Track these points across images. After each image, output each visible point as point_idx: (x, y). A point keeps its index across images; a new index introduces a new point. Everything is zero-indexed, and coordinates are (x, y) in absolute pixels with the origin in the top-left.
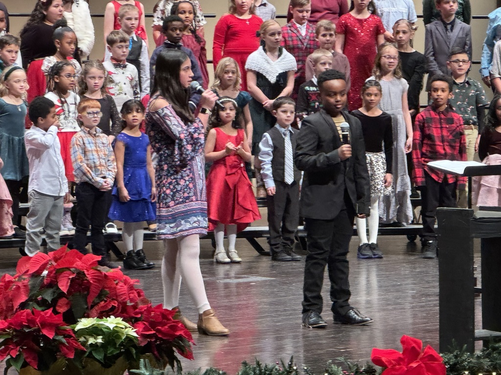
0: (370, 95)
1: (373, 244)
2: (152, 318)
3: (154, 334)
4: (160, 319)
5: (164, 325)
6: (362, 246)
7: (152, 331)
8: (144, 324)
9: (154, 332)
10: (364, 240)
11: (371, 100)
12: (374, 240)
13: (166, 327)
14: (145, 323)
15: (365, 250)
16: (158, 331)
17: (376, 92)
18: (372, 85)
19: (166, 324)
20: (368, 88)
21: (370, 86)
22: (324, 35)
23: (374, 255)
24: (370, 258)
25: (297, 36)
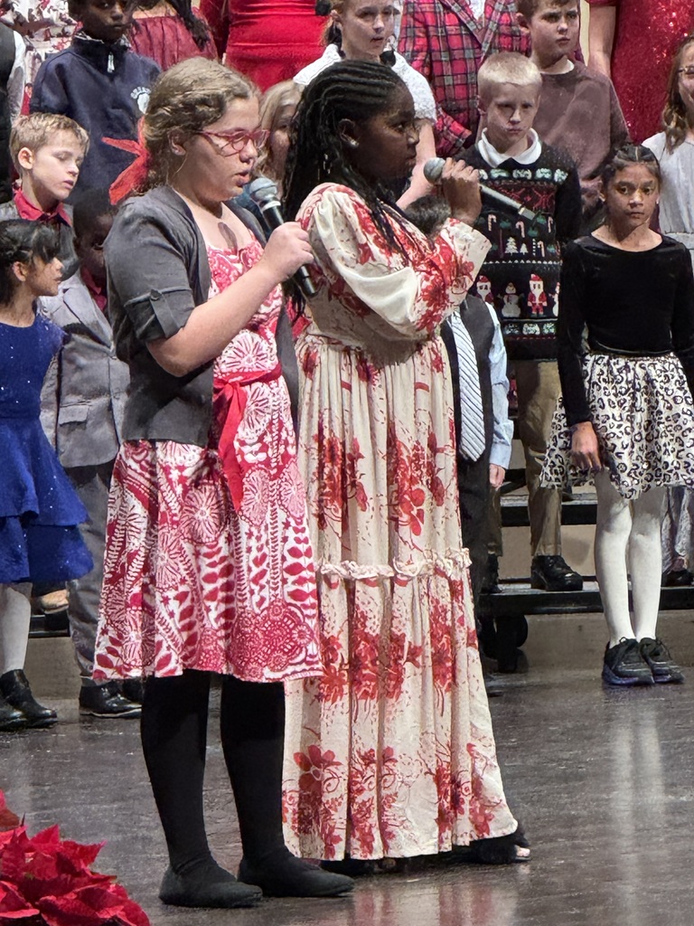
0: (628, 188)
1: (646, 641)
2: (27, 868)
3: (33, 917)
4: (52, 874)
5: (63, 889)
6: (616, 647)
7: (27, 908)
8: (5, 889)
9: (37, 912)
10: (625, 632)
11: (633, 205)
12: (648, 631)
13: (71, 896)
14: (5, 883)
15: (627, 660)
16: (48, 909)
17: (646, 179)
18: (632, 159)
19: (68, 888)
20: (621, 168)
21: (626, 163)
22: (552, 18)
23: (656, 674)
24: (643, 684)
25: (461, 23)
